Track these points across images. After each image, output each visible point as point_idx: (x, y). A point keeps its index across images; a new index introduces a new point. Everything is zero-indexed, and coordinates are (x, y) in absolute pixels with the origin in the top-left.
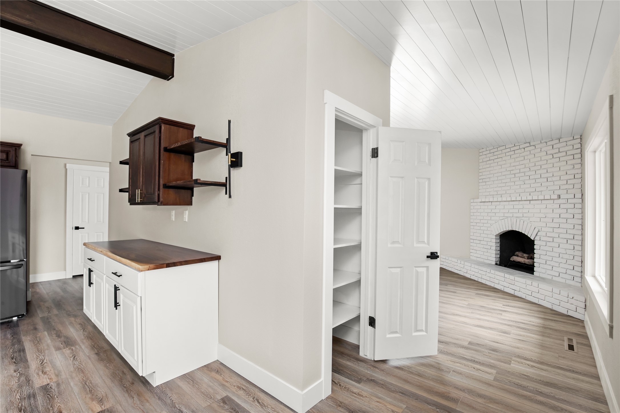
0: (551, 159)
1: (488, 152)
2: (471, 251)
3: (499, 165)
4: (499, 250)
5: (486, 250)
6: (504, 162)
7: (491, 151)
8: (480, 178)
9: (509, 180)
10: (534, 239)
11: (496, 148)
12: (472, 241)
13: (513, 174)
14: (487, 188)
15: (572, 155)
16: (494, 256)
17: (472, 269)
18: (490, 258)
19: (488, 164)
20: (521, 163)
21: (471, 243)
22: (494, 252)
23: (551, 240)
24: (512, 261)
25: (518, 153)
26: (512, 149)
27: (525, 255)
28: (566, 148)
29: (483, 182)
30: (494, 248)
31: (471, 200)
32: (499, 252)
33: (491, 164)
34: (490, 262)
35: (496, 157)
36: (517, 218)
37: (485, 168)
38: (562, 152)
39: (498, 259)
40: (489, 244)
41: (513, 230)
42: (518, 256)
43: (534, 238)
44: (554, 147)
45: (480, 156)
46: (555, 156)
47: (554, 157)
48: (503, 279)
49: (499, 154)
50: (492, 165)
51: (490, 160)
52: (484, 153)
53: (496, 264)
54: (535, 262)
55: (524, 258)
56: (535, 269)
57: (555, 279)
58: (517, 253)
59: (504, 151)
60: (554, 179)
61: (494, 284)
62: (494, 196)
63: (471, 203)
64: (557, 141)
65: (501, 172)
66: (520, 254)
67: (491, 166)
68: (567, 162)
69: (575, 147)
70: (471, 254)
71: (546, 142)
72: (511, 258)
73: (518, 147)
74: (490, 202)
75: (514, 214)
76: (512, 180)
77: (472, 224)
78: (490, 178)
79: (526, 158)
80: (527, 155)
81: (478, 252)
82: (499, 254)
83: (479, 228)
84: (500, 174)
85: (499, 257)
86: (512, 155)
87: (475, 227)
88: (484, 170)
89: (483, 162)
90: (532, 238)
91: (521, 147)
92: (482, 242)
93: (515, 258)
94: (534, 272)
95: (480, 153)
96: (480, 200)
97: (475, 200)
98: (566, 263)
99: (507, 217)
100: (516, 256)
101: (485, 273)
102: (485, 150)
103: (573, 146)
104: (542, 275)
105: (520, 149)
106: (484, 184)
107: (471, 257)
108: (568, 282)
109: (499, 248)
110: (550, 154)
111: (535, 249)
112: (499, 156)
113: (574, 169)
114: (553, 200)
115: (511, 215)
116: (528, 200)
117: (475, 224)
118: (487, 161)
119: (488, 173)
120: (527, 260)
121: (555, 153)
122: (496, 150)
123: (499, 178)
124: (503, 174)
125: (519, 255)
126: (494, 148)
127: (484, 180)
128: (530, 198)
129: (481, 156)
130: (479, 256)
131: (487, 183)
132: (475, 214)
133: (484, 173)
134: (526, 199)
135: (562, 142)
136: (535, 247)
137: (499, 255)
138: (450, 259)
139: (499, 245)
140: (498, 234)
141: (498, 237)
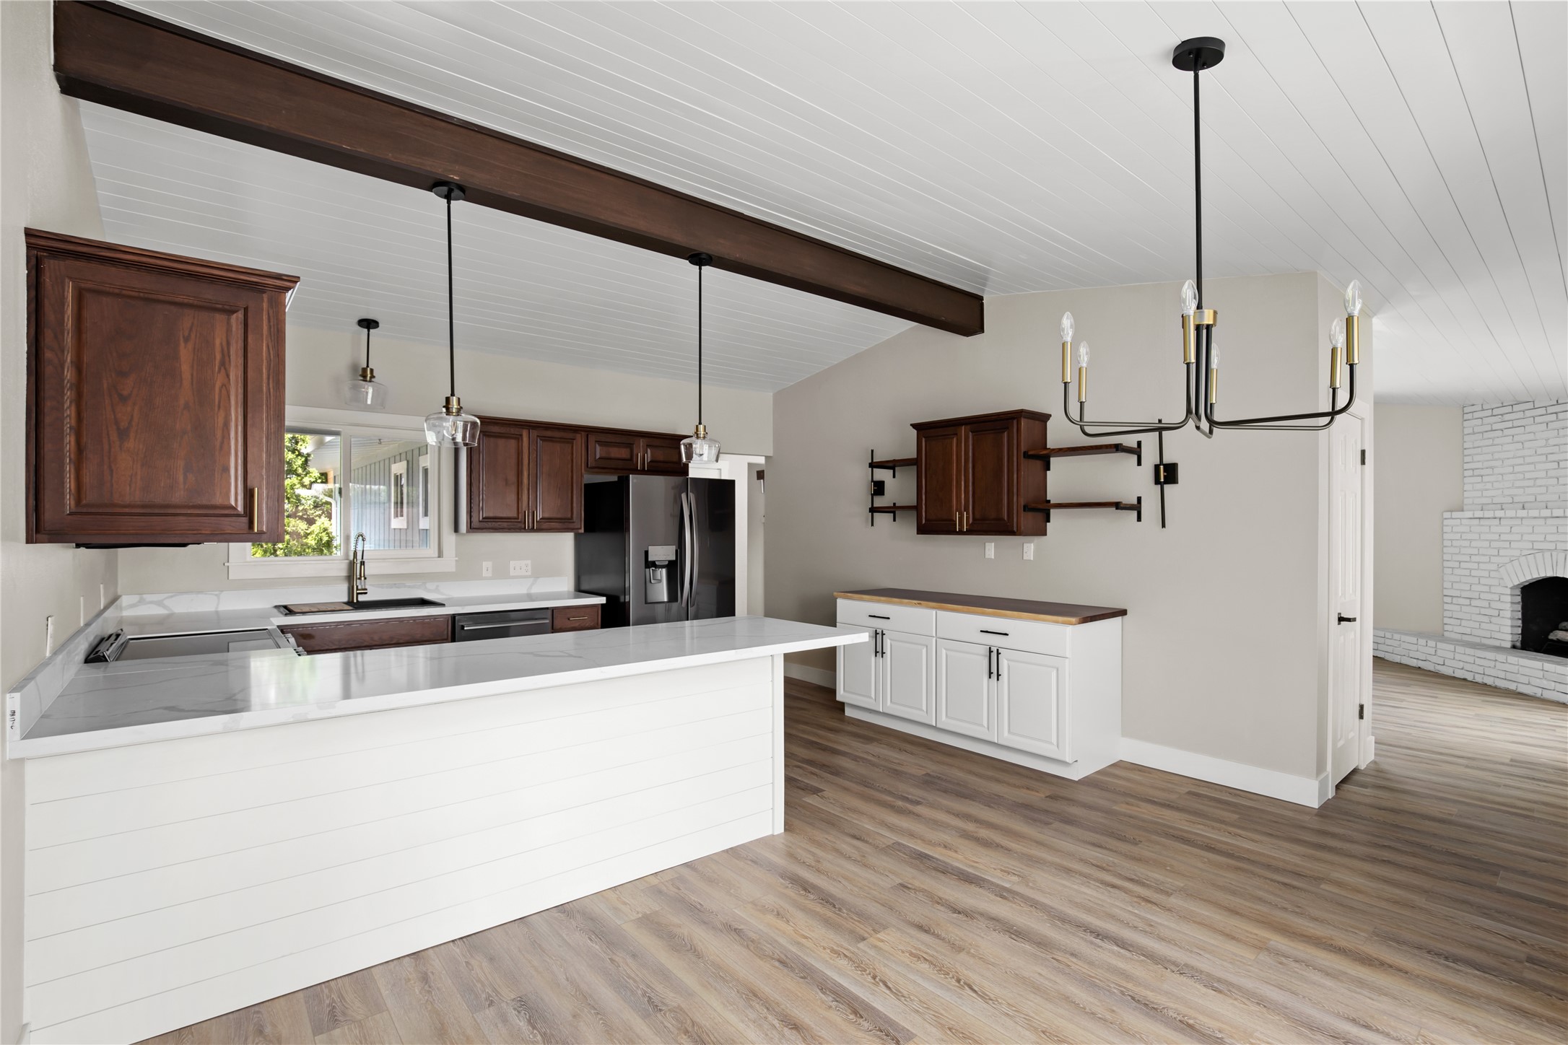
1: (1488, 413)
2: (1446, 621)
3: (1518, 442)
4: (1519, 619)
5: (1486, 619)
6: (1531, 436)
7: (1496, 412)
8: (1467, 466)
9: (1543, 474)
11: (1509, 406)
12: (1448, 599)
14: (1486, 490)
16: (1509, 630)
17: (1458, 656)
18: (1497, 635)
19: (1489, 439)
21: (1445, 605)
22: (1509, 622)
24: (1552, 640)
26: (1551, 410)
29: (1473, 476)
30: (1508, 614)
31: (1445, 513)
32: (1520, 622)
33: (1496, 439)
34: (1499, 643)
35: (1509, 424)
36: (1566, 552)
37: (1478, 447)
39: (1519, 638)
40: (1495, 605)
41: (1558, 575)
42: (1566, 630)
45: (1466, 420)
48: (1540, 674)
49: (1516, 420)
50: (1498, 441)
51: (1492, 430)
52: (1476, 415)
53: (1514, 647)
58: (1564, 625)
59: (1528, 413)
61: (1516, 684)
62: (1504, 506)
63: (1446, 519)
65: (1524, 457)
67: (1495, 443)
70: (1446, 627)
72: (1551, 634)
74: (1495, 518)
75: (1558, 544)
77: (1447, 564)
78: (1492, 468)
81: (1464, 623)
82: (1519, 626)
83: (1467, 572)
84: (1520, 461)
85: (1520, 632)
86: (1552, 422)
87: (1458, 572)
88: (1478, 451)
89: (1474, 433)
92: (1474, 603)
93: (1561, 635)
95: (1465, 415)
96: (1469, 514)
97: (1455, 515)
99: (1541, 550)
100: (1562, 630)
101: (1492, 664)
102: (1477, 408)
106: (1478, 479)
107: (1446, 634)
109: (1519, 615)
112: (1517, 423)
115: (1552, 546)
117: (1456, 565)
118: (1486, 432)
119: (1489, 457)
122: (1509, 409)
123: (1517, 469)
124: (1529, 460)
126: (1504, 405)
127: (1476, 472)
129: (1469, 420)
130: (1468, 631)
131: (1486, 479)
132: (1456, 543)
133: (1476, 458)
137: (1520, 629)
138: (1397, 636)
139: (1519, 607)
140: (1519, 585)
141: (1518, 592)
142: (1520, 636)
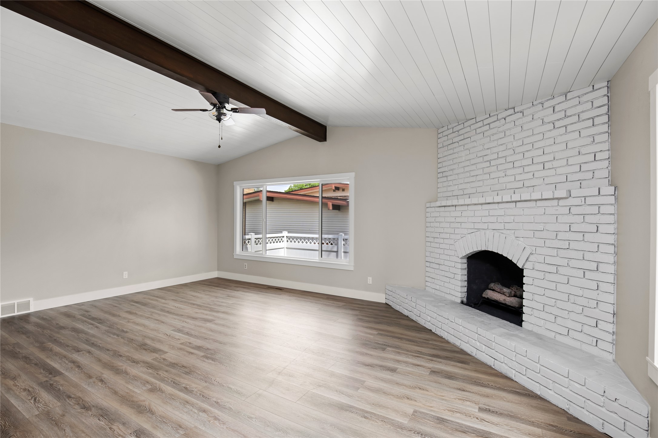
0: (550, 130)
1: (451, 131)
2: (427, 279)
3: (467, 149)
4: (466, 281)
5: (447, 280)
6: (474, 144)
7: (455, 130)
8: (439, 170)
9: (480, 172)
10: (523, 267)
11: (462, 123)
12: (428, 264)
13: (487, 161)
14: (449, 186)
15: (589, 119)
16: (459, 289)
18: (452, 292)
19: (451, 149)
20: (500, 142)
21: (427, 268)
22: (459, 283)
23: (553, 269)
24: (485, 298)
25: (496, 127)
26: (486, 122)
27: (505, 290)
28: (579, 109)
29: (443, 177)
30: (459, 277)
31: (427, 204)
32: (466, 283)
34: (453, 299)
35: (462, 137)
36: (494, 231)
37: (445, 156)
38: (571, 116)
39: (465, 295)
40: (452, 270)
41: (489, 250)
42: (493, 290)
43: (523, 264)
44: (556, 110)
45: (439, 138)
46: (557, 124)
47: (556, 127)
49: (465, 133)
50: (455, 150)
51: (453, 143)
52: (445, 134)
53: (462, 303)
54: (524, 306)
55: (503, 294)
56: (524, 317)
57: (559, 338)
58: (492, 285)
59: (473, 127)
60: (556, 164)
62: (458, 196)
63: (427, 208)
64: (563, 98)
65: (470, 160)
66: (498, 287)
67: (454, 152)
68: (579, 132)
69: (597, 103)
70: (428, 284)
71: (542, 104)
72: (484, 293)
73: (495, 118)
74: (453, 206)
75: (490, 225)
76: (486, 170)
77: (428, 239)
78: (452, 170)
79: (508, 133)
80: (510, 129)
81: (436, 282)
83: (437, 245)
84: (468, 163)
85: (466, 291)
86: (486, 131)
87: (433, 245)
88: (445, 158)
89: (443, 147)
90: (520, 265)
91: (500, 117)
92: (442, 268)
93: (490, 294)
94: (523, 323)
95: (439, 134)
96: (438, 204)
97: (433, 204)
98: (582, 313)
99: (479, 230)
100: (490, 290)
102: (445, 128)
103: (592, 102)
104: (536, 329)
105: (498, 120)
106: (445, 179)
107: (427, 288)
108: (586, 348)
109: (466, 278)
110: (549, 123)
111: (524, 284)
112: (466, 136)
113: (594, 143)
114: (557, 200)
115: (485, 226)
116: (513, 202)
117: (432, 240)
118: (450, 144)
119: (451, 162)
120: (509, 298)
121: (558, 120)
122: (462, 126)
123: (467, 169)
124: (473, 162)
125: (496, 289)
126: (459, 123)
127: (445, 174)
128: (516, 198)
129: (441, 138)
130: (438, 287)
131: (449, 178)
132: (432, 224)
133: (444, 164)
134: (510, 200)
135: (570, 99)
136: (525, 280)
137: (466, 288)
139: (465, 272)
140: (465, 256)
141: (465, 261)
142: (466, 293)
